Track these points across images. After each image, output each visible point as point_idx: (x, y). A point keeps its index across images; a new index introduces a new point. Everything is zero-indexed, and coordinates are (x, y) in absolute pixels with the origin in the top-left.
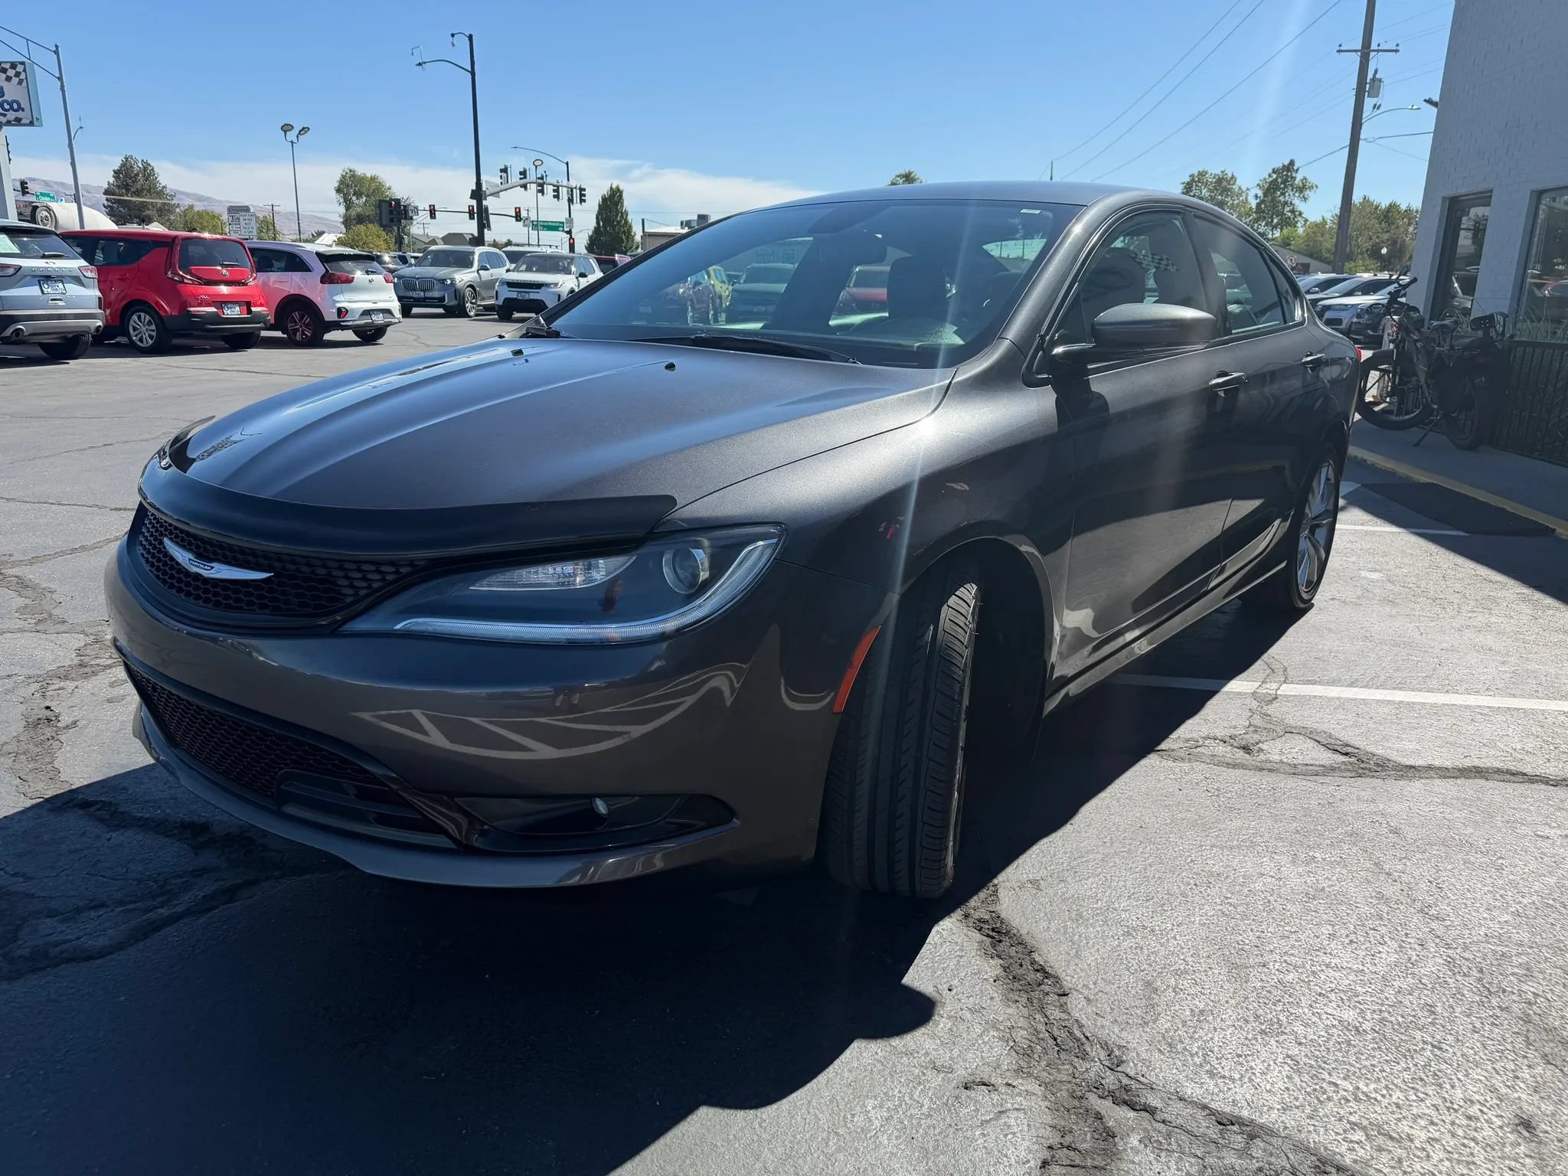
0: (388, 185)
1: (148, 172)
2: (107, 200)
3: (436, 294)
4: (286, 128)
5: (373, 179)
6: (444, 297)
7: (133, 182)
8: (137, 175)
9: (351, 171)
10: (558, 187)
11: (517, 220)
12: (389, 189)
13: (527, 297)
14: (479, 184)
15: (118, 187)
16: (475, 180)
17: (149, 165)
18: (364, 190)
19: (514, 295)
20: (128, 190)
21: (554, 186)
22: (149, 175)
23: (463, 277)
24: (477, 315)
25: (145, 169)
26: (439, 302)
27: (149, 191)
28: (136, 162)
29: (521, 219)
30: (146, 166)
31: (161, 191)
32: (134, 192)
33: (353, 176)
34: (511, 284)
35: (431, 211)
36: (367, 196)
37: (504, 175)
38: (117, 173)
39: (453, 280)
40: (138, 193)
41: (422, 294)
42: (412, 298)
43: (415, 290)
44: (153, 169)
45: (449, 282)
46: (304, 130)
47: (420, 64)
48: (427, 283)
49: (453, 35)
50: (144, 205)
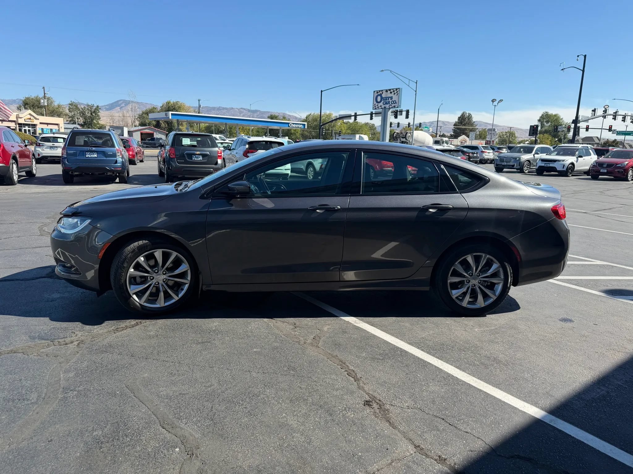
0: (561, 118)
1: (470, 117)
2: (454, 128)
3: (511, 164)
4: (493, 101)
5: (555, 115)
6: (514, 165)
7: (464, 121)
8: (466, 118)
9: (546, 112)
10: (625, 116)
11: (609, 131)
12: (562, 119)
13: (548, 165)
14: (577, 117)
15: (459, 123)
16: (575, 115)
17: (471, 114)
18: (550, 120)
19: (543, 165)
20: (461, 124)
21: (623, 116)
22: (470, 118)
23: (525, 157)
24: (529, 172)
25: (469, 116)
26: (512, 167)
27: (468, 124)
28: (466, 113)
29: (611, 130)
30: (470, 114)
31: (473, 123)
32: (463, 124)
33: (547, 115)
34: (543, 160)
35: (568, 128)
36: (551, 122)
37: (594, 112)
38: (459, 118)
39: (520, 158)
40: (465, 125)
41: (506, 163)
42: (502, 165)
43: (503, 162)
44: (471, 116)
45: (518, 159)
46: (501, 101)
47: (563, 70)
48: (509, 159)
49: (578, 56)
50: (466, 129)
